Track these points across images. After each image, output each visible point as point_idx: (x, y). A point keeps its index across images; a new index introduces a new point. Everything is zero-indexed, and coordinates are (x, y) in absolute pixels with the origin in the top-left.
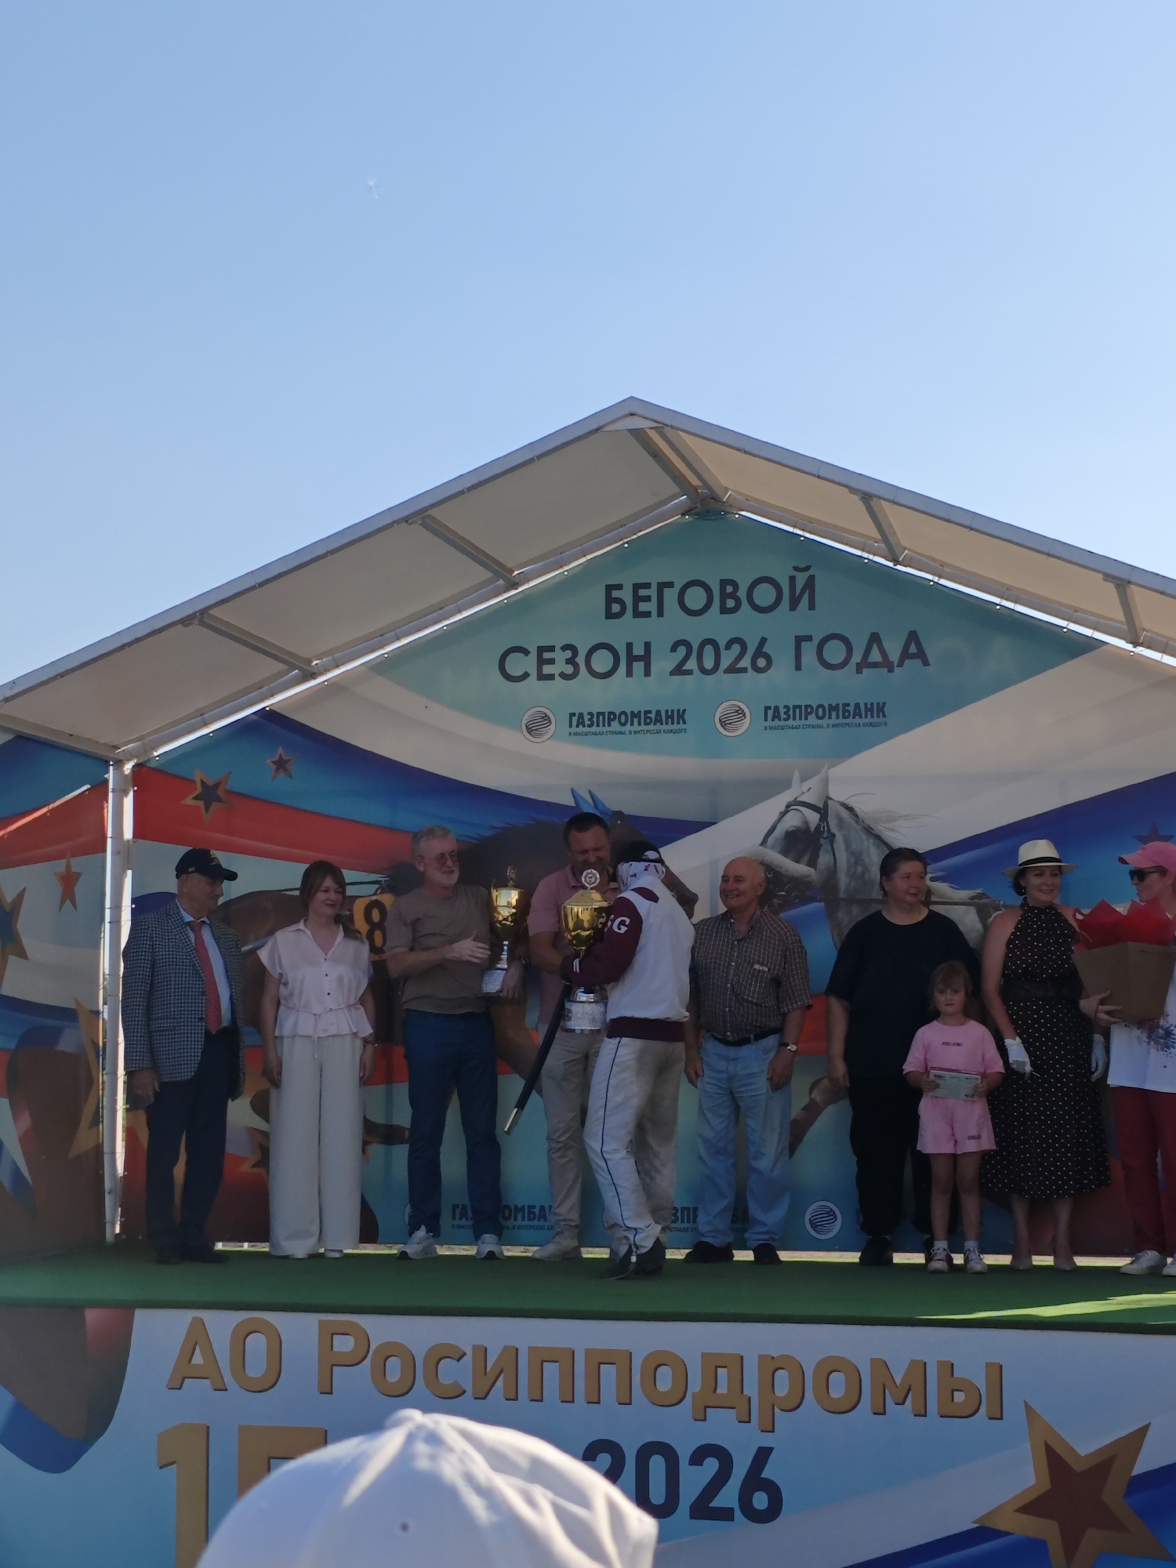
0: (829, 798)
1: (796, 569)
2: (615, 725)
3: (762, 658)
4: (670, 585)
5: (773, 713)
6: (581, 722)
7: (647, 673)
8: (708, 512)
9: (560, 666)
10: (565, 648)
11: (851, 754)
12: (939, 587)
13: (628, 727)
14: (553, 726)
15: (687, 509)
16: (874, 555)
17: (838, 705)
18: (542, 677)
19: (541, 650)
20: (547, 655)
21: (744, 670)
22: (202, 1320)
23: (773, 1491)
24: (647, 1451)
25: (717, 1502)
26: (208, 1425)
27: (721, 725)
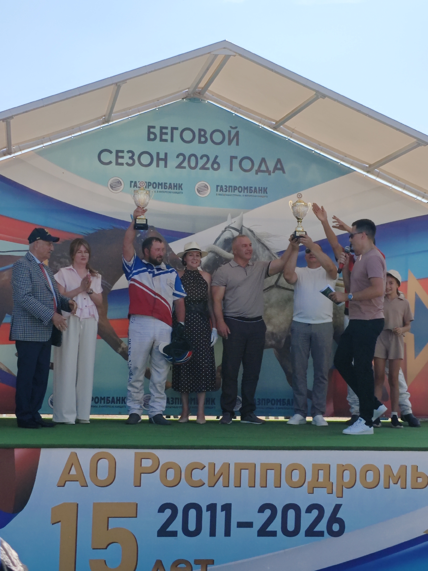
0: (243, 226)
1: (231, 127)
2: (151, 188)
3: (216, 164)
4: (176, 129)
5: (220, 188)
6: (135, 185)
7: (166, 166)
8: (194, 99)
9: (126, 159)
10: (129, 152)
11: (252, 208)
12: (290, 141)
13: (156, 189)
14: (123, 186)
15: (185, 96)
16: (264, 125)
17: (247, 187)
18: (117, 164)
19: (118, 152)
20: (120, 154)
21: (208, 169)
22: (76, 453)
23: (341, 523)
24: (287, 508)
25: (317, 529)
26: (77, 503)
27: (198, 191)
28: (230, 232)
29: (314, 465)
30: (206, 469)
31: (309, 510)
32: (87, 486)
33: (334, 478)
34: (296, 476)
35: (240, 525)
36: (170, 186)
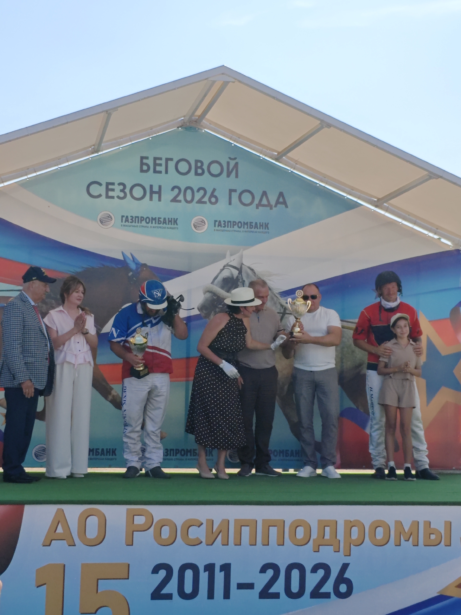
0: (242, 264)
1: (230, 158)
2: (144, 223)
3: (214, 198)
4: (171, 159)
5: (218, 223)
6: (127, 220)
7: (160, 200)
8: (191, 127)
9: (117, 192)
10: (120, 184)
11: (253, 245)
12: (293, 173)
13: (150, 225)
14: (113, 221)
15: (181, 125)
16: (266, 156)
17: (247, 223)
18: (108, 197)
19: (108, 184)
20: (110, 187)
21: (205, 203)
22: (63, 510)
23: (349, 583)
24: (291, 567)
25: (323, 590)
26: (64, 564)
27: (194, 227)
28: (229, 270)
29: (320, 521)
30: (204, 526)
31: (315, 569)
32: (75, 545)
33: (341, 536)
34: (300, 533)
35: (241, 586)
36: (165, 222)
